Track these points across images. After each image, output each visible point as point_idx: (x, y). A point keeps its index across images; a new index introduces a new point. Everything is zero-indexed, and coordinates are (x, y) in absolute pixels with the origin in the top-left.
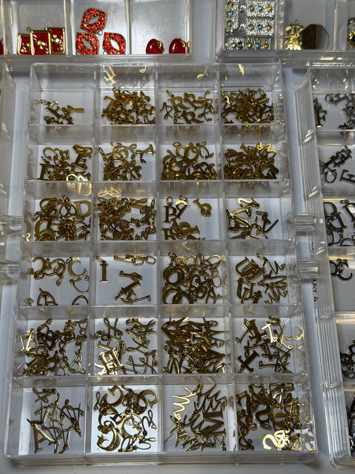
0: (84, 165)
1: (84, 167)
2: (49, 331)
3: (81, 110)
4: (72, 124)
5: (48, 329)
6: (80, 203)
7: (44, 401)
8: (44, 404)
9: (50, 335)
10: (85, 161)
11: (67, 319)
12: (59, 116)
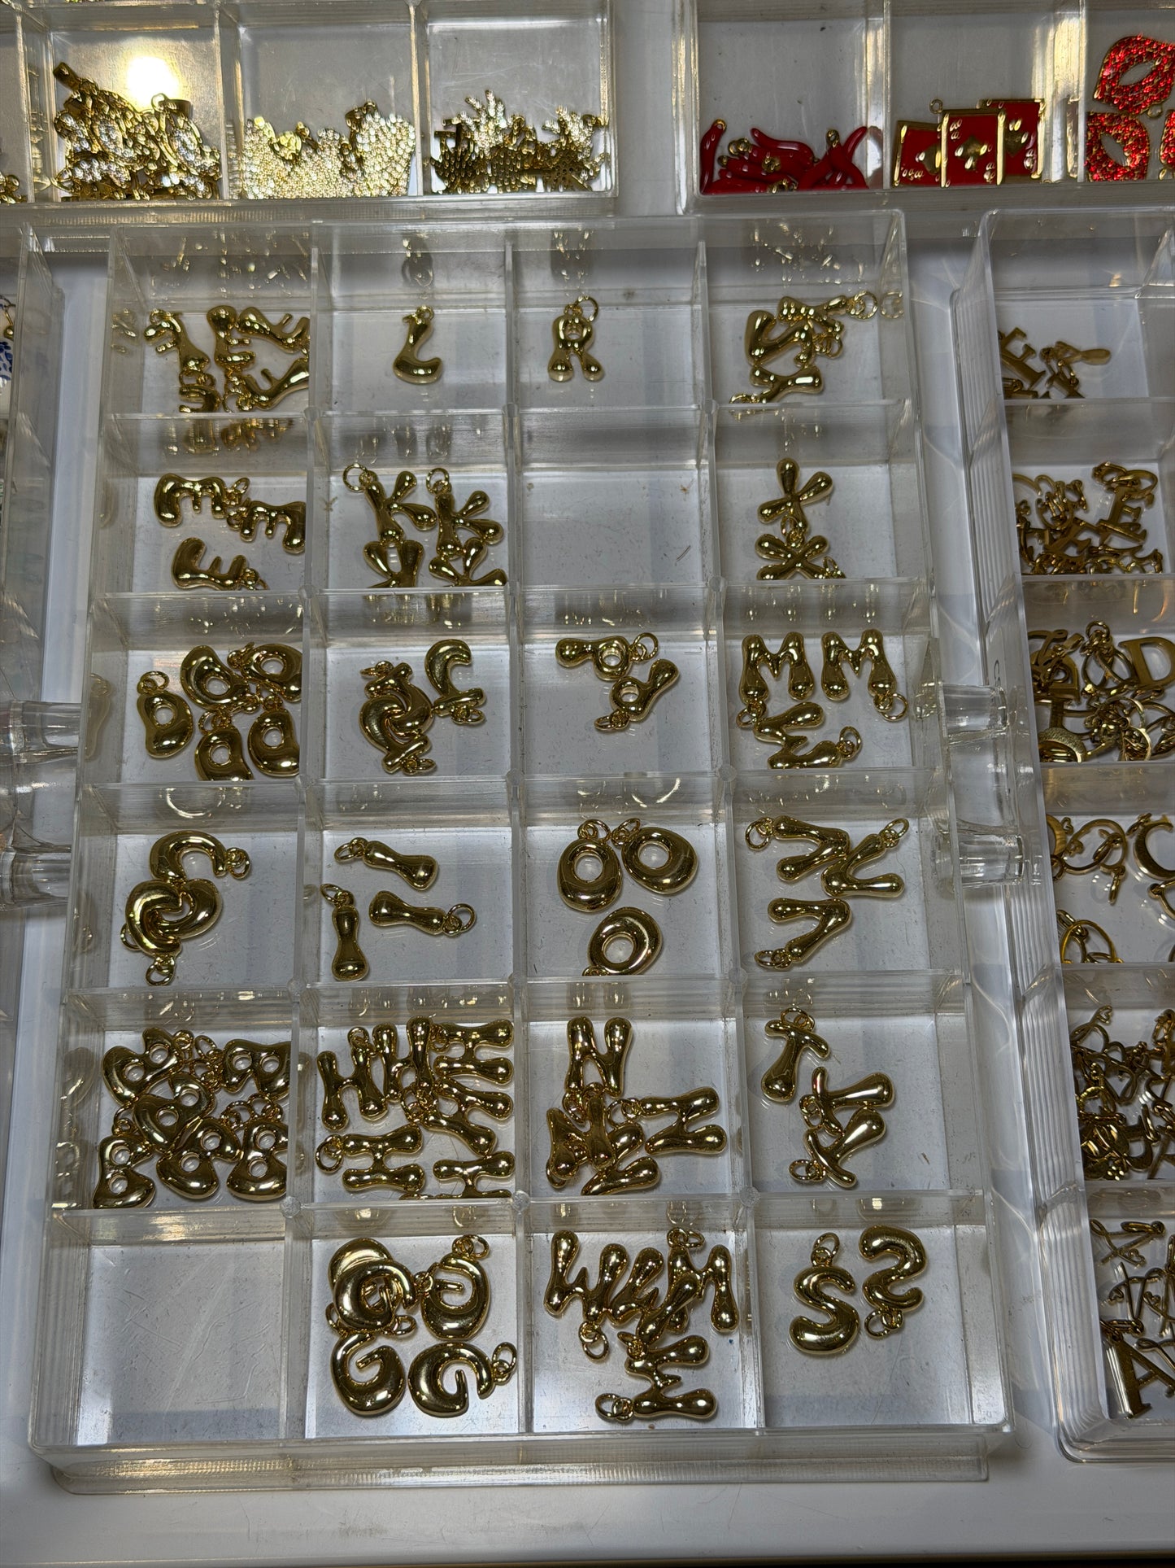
0: (1136, 525)
1: (1136, 532)
2: (1108, 1044)
3: (1099, 355)
4: (1079, 396)
5: (1106, 1037)
6: (1143, 645)
7: (1129, 1259)
8: (1135, 1271)
9: (1117, 1056)
10: (1138, 511)
11: (1161, 1008)
12: (1035, 377)
